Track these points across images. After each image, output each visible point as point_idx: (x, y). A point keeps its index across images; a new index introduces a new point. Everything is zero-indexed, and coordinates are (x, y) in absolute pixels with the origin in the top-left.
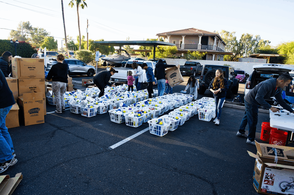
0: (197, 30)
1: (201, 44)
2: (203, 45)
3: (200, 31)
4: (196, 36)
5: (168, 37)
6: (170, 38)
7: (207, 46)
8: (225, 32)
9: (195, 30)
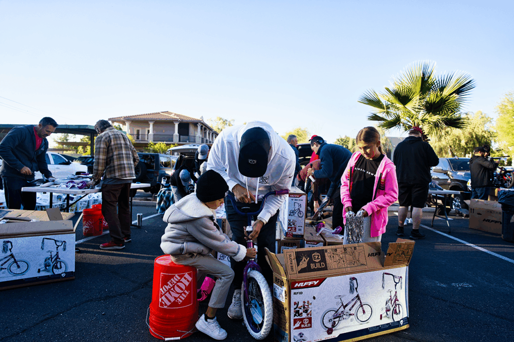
0: (173, 114)
1: (178, 134)
2: (181, 136)
3: (177, 115)
4: (170, 122)
5: (127, 124)
6: (130, 125)
7: (187, 137)
8: (220, 119)
9: (171, 113)
